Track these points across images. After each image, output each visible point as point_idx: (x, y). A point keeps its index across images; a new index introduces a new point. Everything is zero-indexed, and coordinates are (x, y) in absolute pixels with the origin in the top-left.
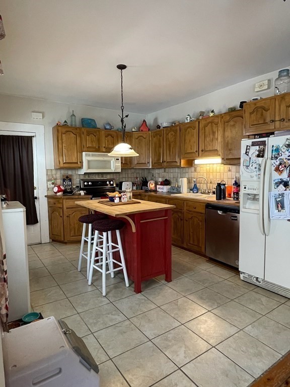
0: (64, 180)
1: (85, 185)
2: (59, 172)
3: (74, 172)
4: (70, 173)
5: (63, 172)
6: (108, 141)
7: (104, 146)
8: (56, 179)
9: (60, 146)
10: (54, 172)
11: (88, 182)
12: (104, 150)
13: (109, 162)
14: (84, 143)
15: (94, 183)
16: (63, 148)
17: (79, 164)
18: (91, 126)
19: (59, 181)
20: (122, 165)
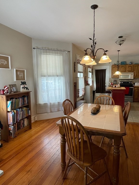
0: (114, 81)
1: (120, 83)
2: (113, 79)
3: (118, 79)
4: (116, 79)
5: (114, 79)
6: (129, 68)
7: (127, 70)
8: (112, 81)
9: (112, 71)
10: (111, 79)
11: (122, 82)
12: (127, 71)
13: (129, 75)
14: (120, 70)
15: (124, 82)
16: (113, 72)
17: (118, 76)
18: (124, 64)
19: (113, 82)
20: (134, 76)
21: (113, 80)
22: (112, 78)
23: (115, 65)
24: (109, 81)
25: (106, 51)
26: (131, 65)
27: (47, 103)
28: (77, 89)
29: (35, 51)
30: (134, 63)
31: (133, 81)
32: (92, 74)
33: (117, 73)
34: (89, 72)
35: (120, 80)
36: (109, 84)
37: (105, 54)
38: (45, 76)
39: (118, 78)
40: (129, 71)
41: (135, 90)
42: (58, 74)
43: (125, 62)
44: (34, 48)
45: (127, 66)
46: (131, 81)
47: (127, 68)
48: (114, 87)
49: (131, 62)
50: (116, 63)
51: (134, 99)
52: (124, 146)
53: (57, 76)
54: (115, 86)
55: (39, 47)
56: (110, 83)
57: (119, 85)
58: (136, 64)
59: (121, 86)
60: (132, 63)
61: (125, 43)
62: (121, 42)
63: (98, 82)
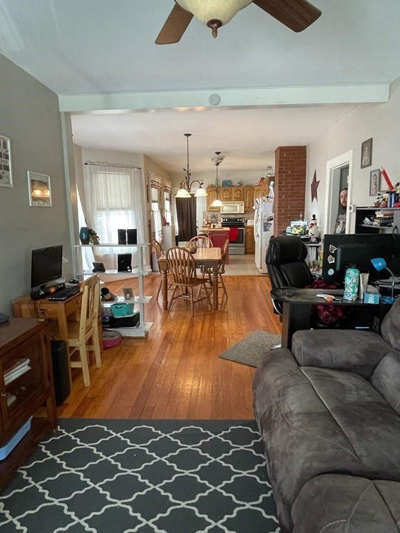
0: (212, 218)
1: (223, 221)
2: (209, 213)
3: (218, 213)
5: (212, 213)
6: (237, 194)
7: (234, 197)
8: (208, 217)
10: (207, 213)
11: (225, 219)
12: (234, 199)
13: (236, 207)
14: (221, 196)
15: (229, 220)
16: (209, 200)
17: (218, 209)
18: (227, 184)
19: (209, 219)
20: (245, 207)
21: (210, 215)
22: (208, 211)
23: (212, 186)
24: (204, 218)
25: (202, 184)
26: (240, 188)
27: (109, 253)
28: (152, 231)
29: (87, 169)
30: (245, 184)
31: (245, 216)
32: (171, 204)
33: (217, 203)
34: (167, 199)
35: (223, 216)
36: (204, 223)
37: (200, 187)
38: (103, 210)
39: (219, 211)
40: (238, 199)
41: (247, 233)
42: (124, 206)
43: (230, 181)
44: (86, 164)
45: (233, 189)
46: (240, 216)
47: (233, 192)
48: (212, 227)
49: (239, 183)
50: (214, 183)
51: (246, 250)
52: (224, 287)
53: (123, 209)
54: (214, 226)
55: (93, 161)
56: (205, 221)
57: (220, 225)
58: (248, 186)
59: (223, 226)
60: (241, 184)
61: (223, 161)
62: (219, 161)
63: (183, 220)
